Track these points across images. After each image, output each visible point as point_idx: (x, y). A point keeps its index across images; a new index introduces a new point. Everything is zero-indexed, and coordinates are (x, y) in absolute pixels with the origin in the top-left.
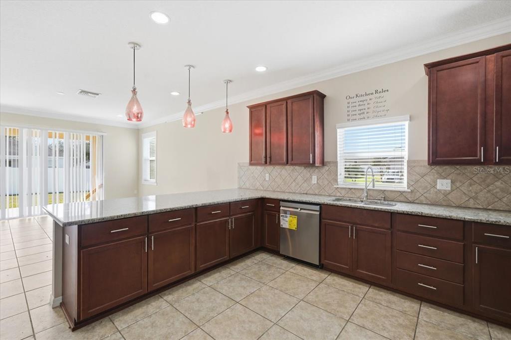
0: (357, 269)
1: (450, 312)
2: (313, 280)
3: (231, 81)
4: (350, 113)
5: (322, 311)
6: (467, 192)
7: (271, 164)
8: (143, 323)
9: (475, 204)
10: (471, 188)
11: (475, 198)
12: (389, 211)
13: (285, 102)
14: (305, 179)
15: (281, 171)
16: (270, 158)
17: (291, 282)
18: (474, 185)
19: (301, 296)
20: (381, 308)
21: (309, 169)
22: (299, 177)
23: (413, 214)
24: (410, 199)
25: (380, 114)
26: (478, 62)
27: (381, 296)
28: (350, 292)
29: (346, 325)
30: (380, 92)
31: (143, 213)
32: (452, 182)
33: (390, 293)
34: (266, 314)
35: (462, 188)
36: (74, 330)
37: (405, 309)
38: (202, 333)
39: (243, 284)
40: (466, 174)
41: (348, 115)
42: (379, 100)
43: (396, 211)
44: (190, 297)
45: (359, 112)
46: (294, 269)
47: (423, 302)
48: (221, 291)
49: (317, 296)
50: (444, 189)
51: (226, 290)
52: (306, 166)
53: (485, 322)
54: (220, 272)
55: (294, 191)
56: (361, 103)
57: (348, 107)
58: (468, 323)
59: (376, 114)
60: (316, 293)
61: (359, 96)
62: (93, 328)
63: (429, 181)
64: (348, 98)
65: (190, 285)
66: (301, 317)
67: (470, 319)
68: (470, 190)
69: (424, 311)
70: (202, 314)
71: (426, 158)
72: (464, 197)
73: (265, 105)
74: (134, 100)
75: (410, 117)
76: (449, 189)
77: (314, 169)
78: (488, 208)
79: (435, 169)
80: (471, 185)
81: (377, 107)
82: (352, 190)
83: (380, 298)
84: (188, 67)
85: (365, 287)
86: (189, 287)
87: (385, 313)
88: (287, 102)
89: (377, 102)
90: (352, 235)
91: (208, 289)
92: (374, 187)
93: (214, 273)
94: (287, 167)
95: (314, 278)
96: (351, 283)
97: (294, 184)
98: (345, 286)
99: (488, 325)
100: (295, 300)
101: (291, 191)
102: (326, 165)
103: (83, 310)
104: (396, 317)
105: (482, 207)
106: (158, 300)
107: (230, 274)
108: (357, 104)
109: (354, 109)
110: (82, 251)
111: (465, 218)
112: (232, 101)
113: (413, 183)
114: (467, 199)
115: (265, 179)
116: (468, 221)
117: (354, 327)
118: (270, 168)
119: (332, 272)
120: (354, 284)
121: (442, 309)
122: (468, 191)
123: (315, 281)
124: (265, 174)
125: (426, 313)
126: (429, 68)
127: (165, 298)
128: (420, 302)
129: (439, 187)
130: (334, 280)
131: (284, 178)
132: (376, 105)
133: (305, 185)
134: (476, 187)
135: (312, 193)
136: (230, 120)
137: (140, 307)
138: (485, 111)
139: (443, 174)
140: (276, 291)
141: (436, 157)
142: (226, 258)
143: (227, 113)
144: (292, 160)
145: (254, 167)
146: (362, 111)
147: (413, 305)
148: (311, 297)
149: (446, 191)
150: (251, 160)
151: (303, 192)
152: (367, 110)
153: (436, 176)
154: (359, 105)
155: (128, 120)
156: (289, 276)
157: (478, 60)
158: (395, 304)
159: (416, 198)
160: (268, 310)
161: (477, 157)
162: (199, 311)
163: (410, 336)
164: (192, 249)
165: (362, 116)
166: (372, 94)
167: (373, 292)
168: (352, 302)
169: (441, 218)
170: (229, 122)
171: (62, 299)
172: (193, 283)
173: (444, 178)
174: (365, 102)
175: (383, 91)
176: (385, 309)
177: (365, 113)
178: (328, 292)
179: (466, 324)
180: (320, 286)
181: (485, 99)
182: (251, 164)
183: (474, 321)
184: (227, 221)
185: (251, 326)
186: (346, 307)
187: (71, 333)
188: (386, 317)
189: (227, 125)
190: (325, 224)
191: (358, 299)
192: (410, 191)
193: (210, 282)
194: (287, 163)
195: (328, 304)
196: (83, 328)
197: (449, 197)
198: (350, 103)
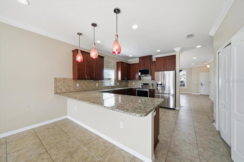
14: (94, 85)
15: (85, 82)
21: (95, 81)
22: (92, 84)
41: (105, 66)
64: (105, 61)
77: (97, 81)
97: (90, 87)
101: (89, 90)
115: (77, 86)
118: (79, 81)
124: (76, 84)
131: (86, 85)
133: (94, 87)
135: (96, 89)
151: (93, 90)
198: (106, 63)
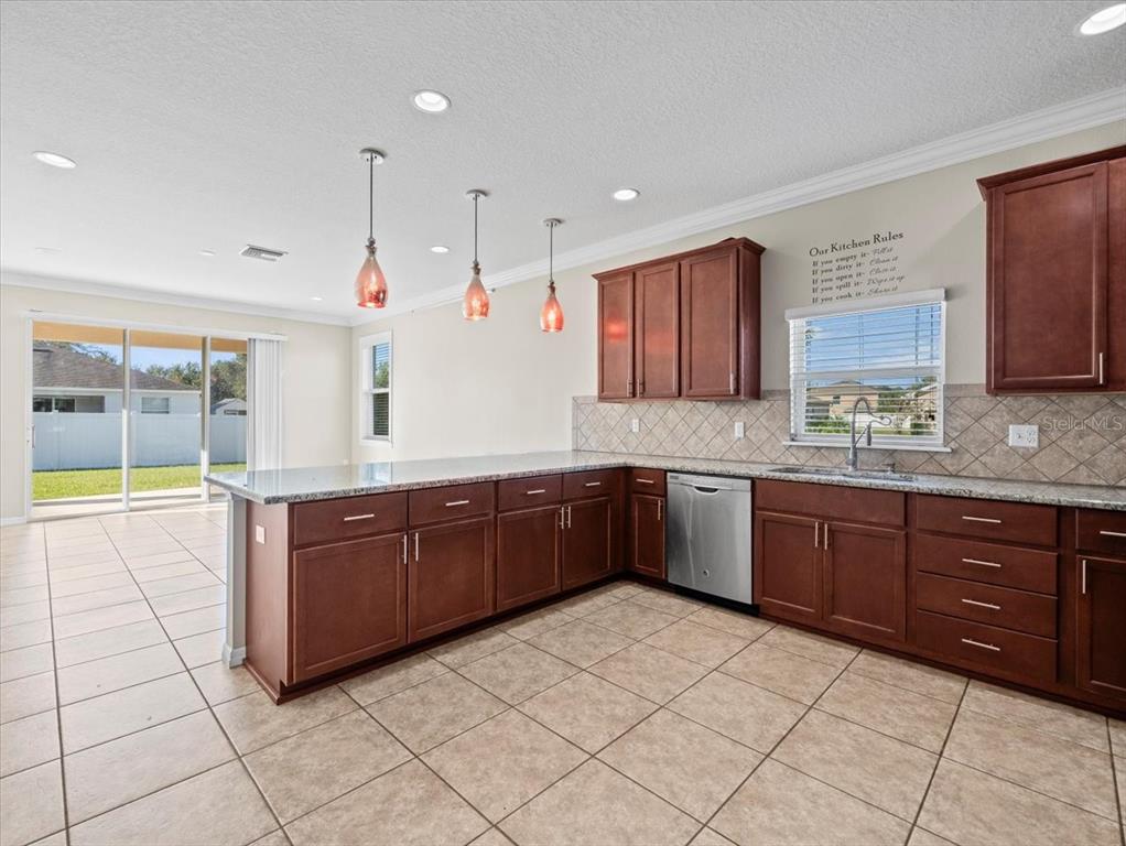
0: (833, 613)
1: (1028, 697)
2: (740, 637)
3: (559, 221)
4: (820, 285)
5: (757, 689)
6: (1072, 452)
7: (644, 396)
8: (405, 696)
9: (1089, 476)
10: (1081, 443)
11: (1090, 464)
12: (901, 489)
13: (676, 263)
14: (719, 428)
15: (666, 413)
16: (644, 384)
17: (692, 638)
18: (1089, 435)
19: (712, 664)
20: (881, 688)
21: (726, 408)
22: (706, 424)
23: (952, 494)
24: (950, 469)
25: (883, 286)
26: (1092, 174)
27: (884, 666)
28: (816, 658)
29: (806, 713)
30: (885, 239)
31: (399, 486)
32: (1040, 430)
33: (904, 664)
34: (642, 691)
35: (1063, 443)
36: (279, 702)
37: (932, 691)
38: (520, 716)
39: (592, 640)
40: (1072, 412)
41: (814, 290)
42: (882, 257)
43: (915, 490)
44: (489, 658)
45: (840, 283)
46: (698, 617)
47: (972, 681)
48: (549, 650)
49: (747, 665)
50: (1024, 445)
51: (558, 649)
52: (721, 401)
53: (1104, 718)
54: (542, 617)
55: (694, 455)
56: (844, 263)
57: (814, 272)
58: (1065, 718)
59: (875, 286)
60: (745, 658)
61: (837, 247)
62: (314, 701)
63: (992, 429)
64: (814, 252)
65: (485, 638)
66: (715, 698)
67: (1070, 712)
68: (1081, 448)
69: (973, 695)
70: (515, 687)
71: (983, 380)
72: (1067, 461)
73: (632, 272)
74: (371, 265)
75: (946, 292)
76: (1035, 445)
77: (737, 407)
78: (1119, 484)
79: (1005, 402)
80: (1081, 436)
81: (878, 271)
82: (822, 451)
83: (882, 670)
84: (474, 195)
85: (850, 652)
86: (482, 643)
87: (889, 697)
88: (680, 265)
89: (878, 261)
90: (821, 542)
91: (521, 646)
92: (869, 443)
93: (531, 619)
94: (679, 404)
95: (740, 632)
96: (819, 644)
97: (694, 438)
98: (808, 648)
99: (1107, 723)
100: (702, 670)
101: (688, 455)
102: (764, 399)
103: (297, 664)
104: (912, 703)
105: (1104, 483)
106: (426, 661)
107: (562, 620)
108: (834, 266)
109: (826, 276)
110: (294, 553)
111: (1059, 501)
112: (563, 261)
113: (956, 434)
114: (1073, 466)
115: (631, 431)
116: (1066, 507)
117: (824, 717)
118: (640, 407)
119: (778, 623)
120: (827, 646)
121: (1012, 693)
122: (1075, 448)
123: (743, 639)
124: (631, 419)
125: (977, 699)
126: (987, 188)
127: (439, 658)
128: (965, 679)
129: (1012, 441)
130: (783, 637)
131: (671, 426)
132: (876, 266)
133: (719, 441)
134: (1092, 441)
135: (734, 458)
136: (558, 306)
137: (393, 671)
138: (1108, 278)
139: (1021, 414)
140: (661, 653)
141: (1005, 376)
142: (555, 589)
143: (553, 289)
144: (691, 388)
145: (607, 405)
146: (845, 281)
147: (951, 684)
148: (734, 665)
149: (1027, 449)
150: (602, 388)
151: (713, 457)
152: (855, 278)
153: (1007, 418)
154: (839, 268)
155: (360, 305)
156: (687, 628)
157: (1093, 170)
158: (913, 683)
159: (962, 467)
160: (647, 684)
161: (1090, 373)
162: (509, 681)
163: (938, 735)
164: (488, 564)
165: (844, 291)
166: (867, 243)
167: (865, 660)
168: (820, 676)
169: (1010, 502)
170: (555, 309)
171: (247, 652)
172: (491, 636)
173: (1025, 422)
174: (850, 262)
175: (891, 237)
176: (890, 690)
177: (852, 285)
178: (771, 658)
179: (1059, 719)
180: (752, 647)
181: (1108, 251)
182: (602, 398)
183: (1079, 715)
184: (555, 512)
185: (614, 709)
186: (807, 685)
187: (275, 707)
188: (890, 702)
189: (552, 317)
190: (764, 521)
191: (834, 673)
192: (949, 450)
193: (524, 634)
194: (680, 395)
195: (769, 678)
196: (296, 701)
197: (1035, 461)
198: (820, 264)
